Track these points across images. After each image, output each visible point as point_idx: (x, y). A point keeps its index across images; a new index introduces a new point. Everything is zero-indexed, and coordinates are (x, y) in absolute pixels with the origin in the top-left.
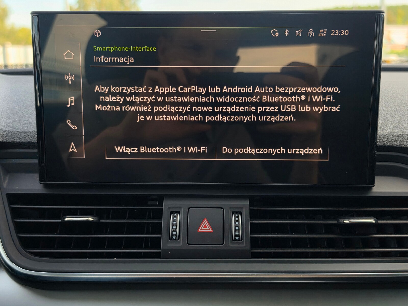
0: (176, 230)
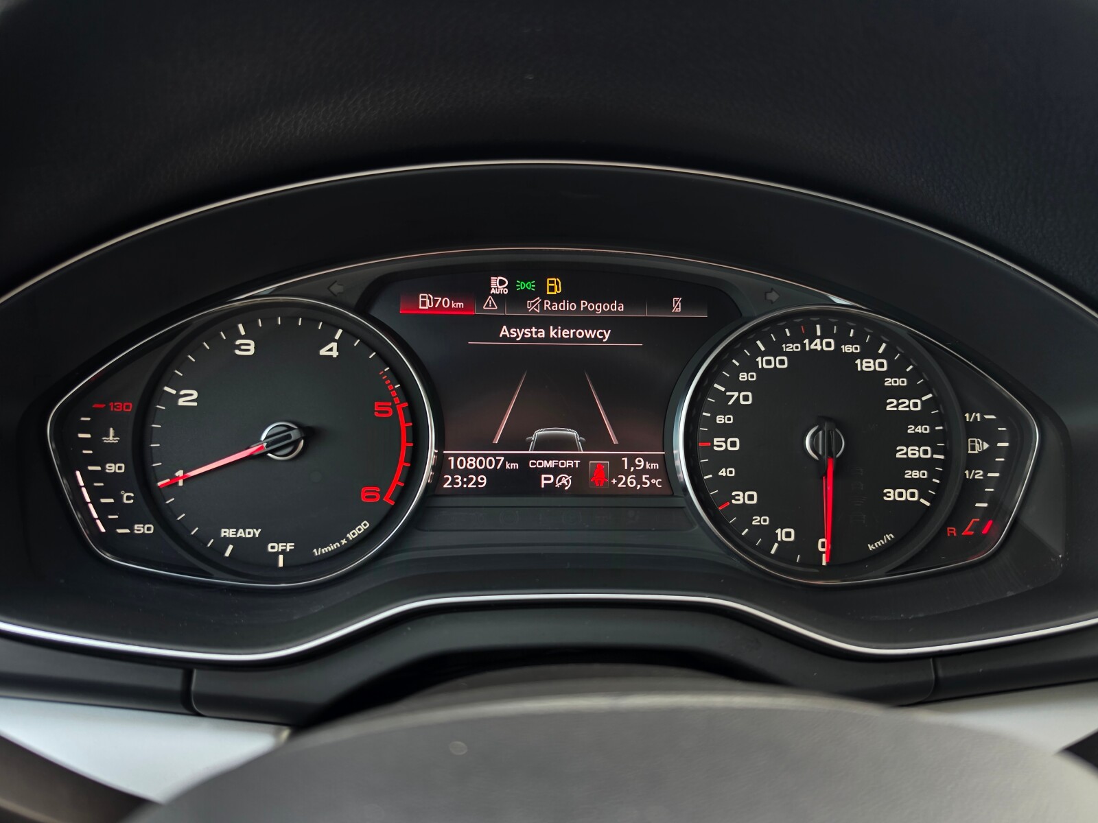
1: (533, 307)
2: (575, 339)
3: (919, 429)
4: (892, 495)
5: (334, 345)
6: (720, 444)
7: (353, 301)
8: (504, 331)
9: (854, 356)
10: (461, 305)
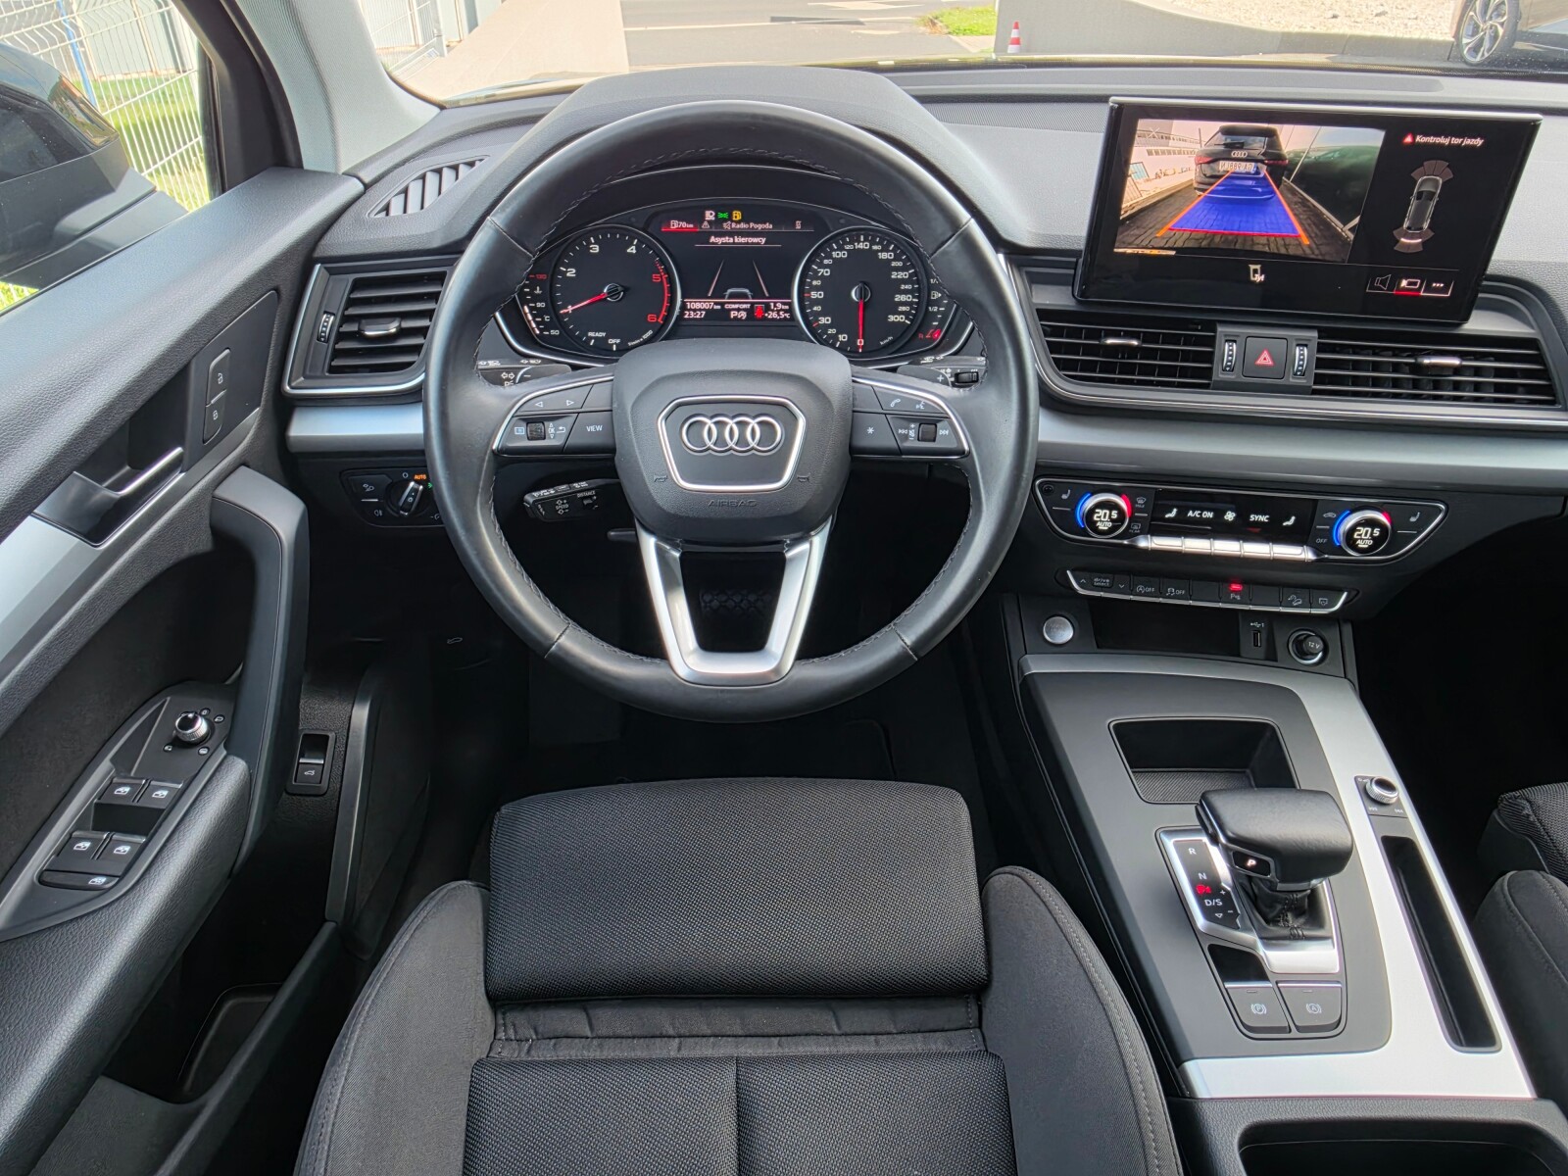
0: (1231, 361)
1: (726, 226)
2: (748, 243)
3: (907, 287)
4: (892, 318)
5: (634, 247)
6: (814, 295)
7: (641, 226)
8: (713, 239)
9: (878, 251)
10: (691, 226)
